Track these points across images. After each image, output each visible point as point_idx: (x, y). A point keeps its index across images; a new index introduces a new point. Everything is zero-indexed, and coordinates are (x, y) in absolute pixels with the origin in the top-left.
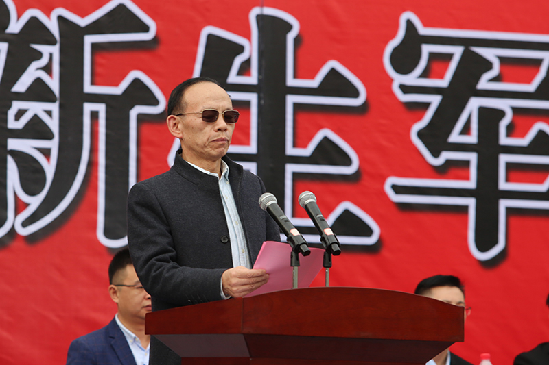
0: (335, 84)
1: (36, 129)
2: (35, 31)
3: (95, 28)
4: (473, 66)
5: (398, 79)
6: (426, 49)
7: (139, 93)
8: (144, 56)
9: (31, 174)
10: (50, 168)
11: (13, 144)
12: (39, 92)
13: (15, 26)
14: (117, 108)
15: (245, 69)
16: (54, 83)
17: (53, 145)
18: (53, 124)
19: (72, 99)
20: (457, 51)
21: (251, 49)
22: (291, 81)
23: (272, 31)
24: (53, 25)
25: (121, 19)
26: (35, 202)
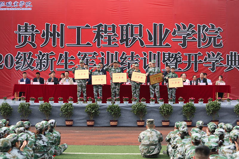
0: (72, 57)
1: (44, 62)
2: (44, 54)
3: (49, 54)
4: (86, 55)
5: (78, 57)
6: (81, 54)
7: (54, 59)
8: (54, 56)
9: (44, 66)
10: (46, 65)
11: (42, 63)
12: (45, 59)
13: (42, 54)
14: (52, 60)
15: (63, 56)
16: (46, 58)
17: (46, 63)
18: (46, 62)
19: (47, 60)
20: (84, 54)
21: (64, 55)
22: (68, 57)
23: (66, 53)
24: (46, 54)
25: (52, 53)
26: (44, 68)
